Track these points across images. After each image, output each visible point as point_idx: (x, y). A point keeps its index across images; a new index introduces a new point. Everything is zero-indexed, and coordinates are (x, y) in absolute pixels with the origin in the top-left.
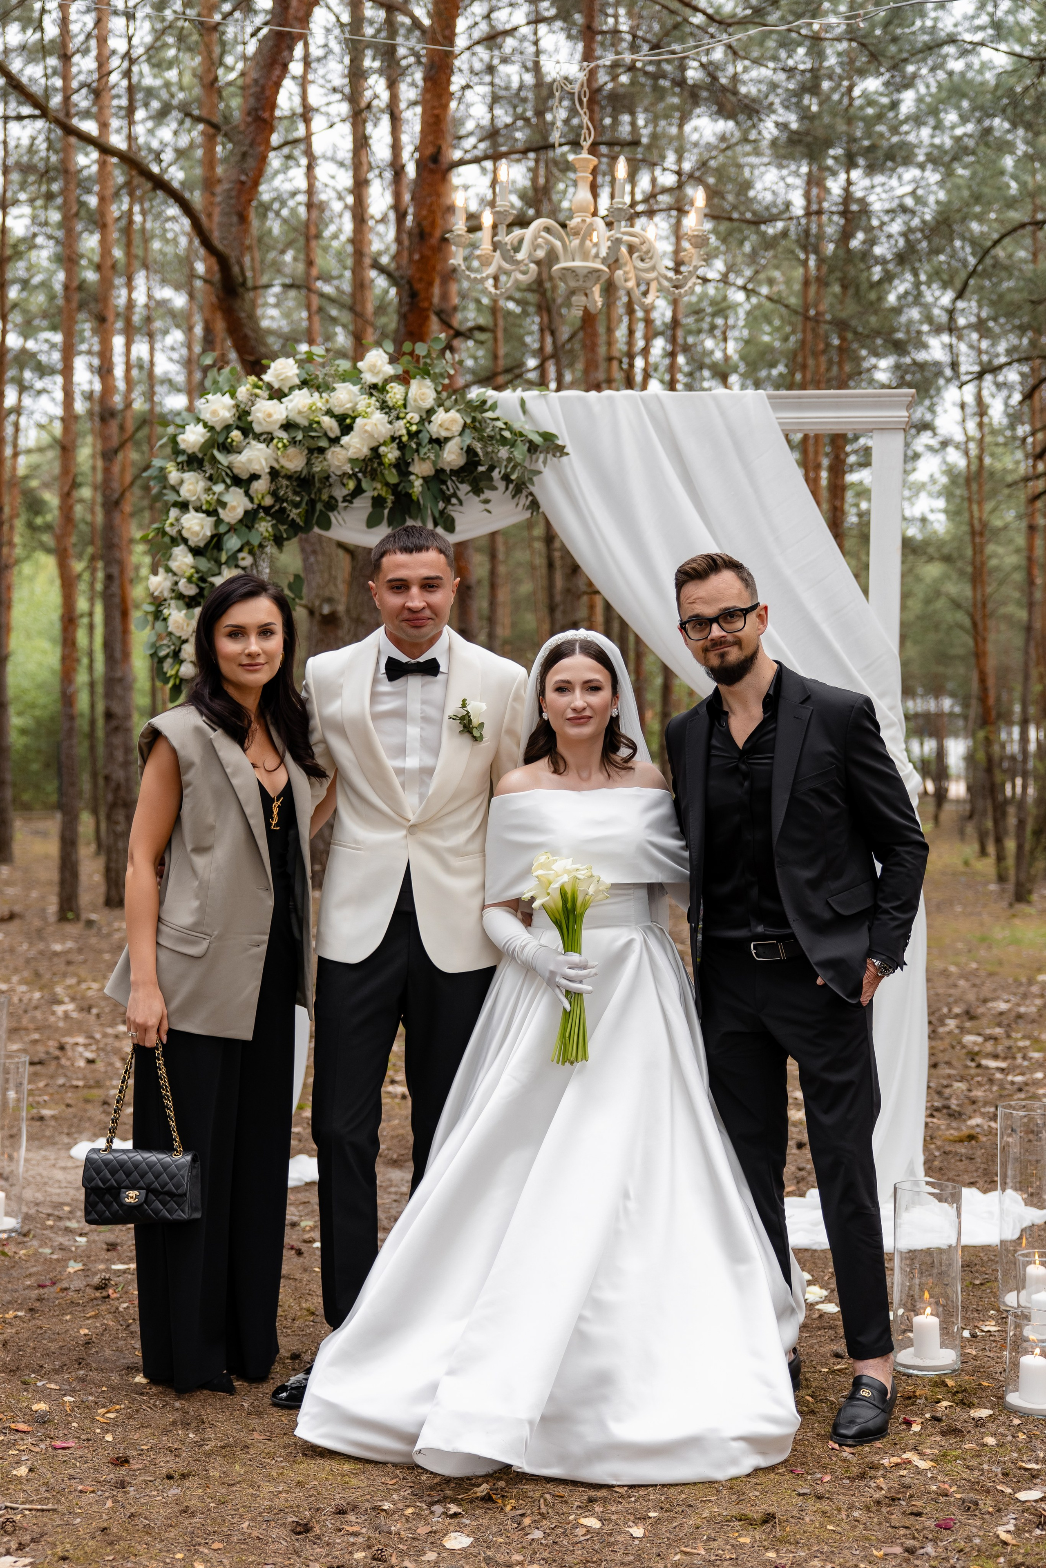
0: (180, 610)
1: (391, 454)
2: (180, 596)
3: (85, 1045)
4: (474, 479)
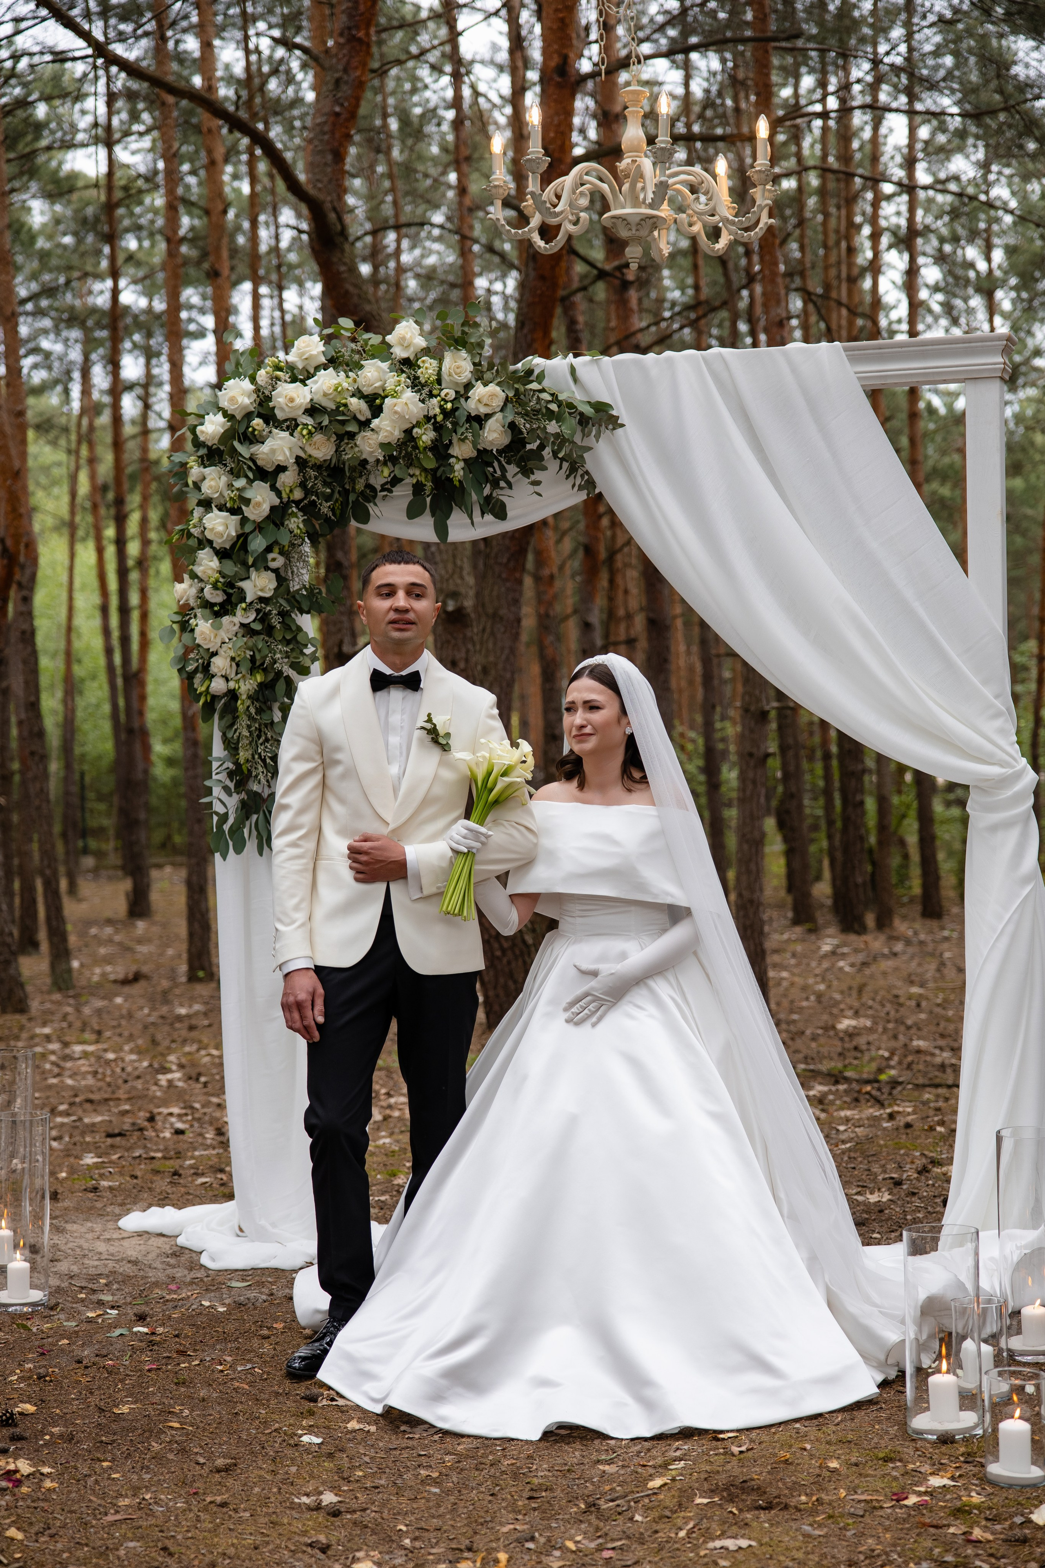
0: (206, 621)
1: (426, 436)
2: (207, 605)
3: (180, 1116)
4: (522, 459)
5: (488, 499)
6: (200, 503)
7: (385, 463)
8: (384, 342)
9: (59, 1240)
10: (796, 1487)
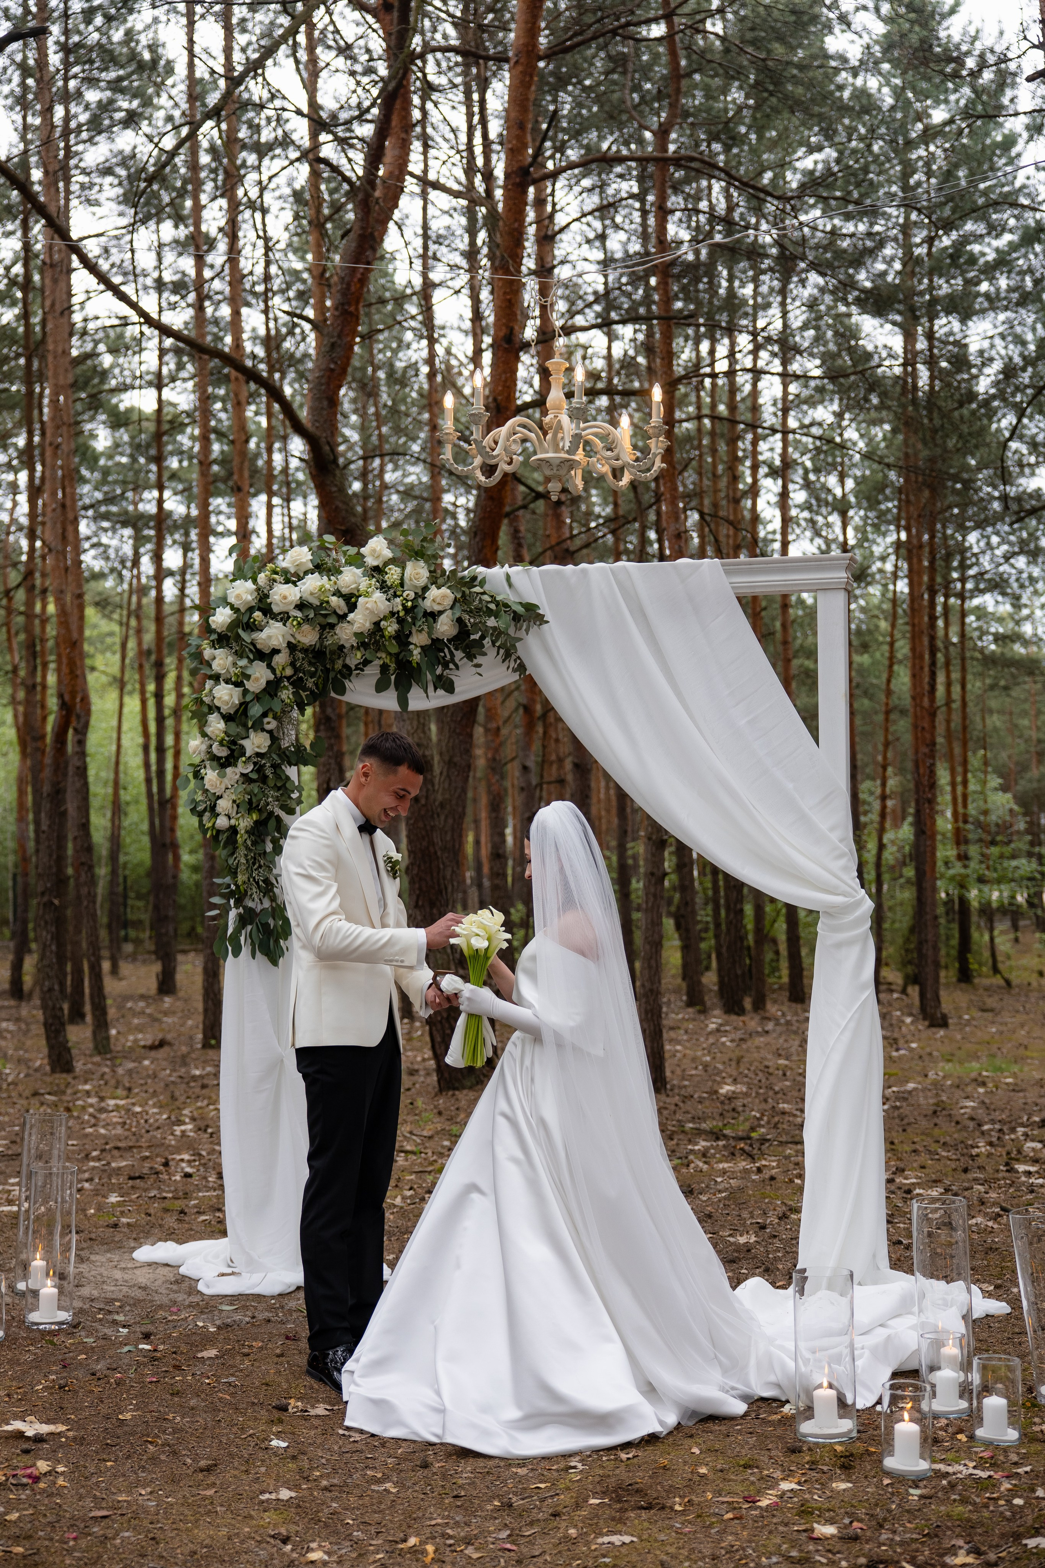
0: (214, 771)
1: (391, 628)
2: (214, 758)
3: (189, 1161)
4: (467, 646)
5: (440, 677)
6: (210, 677)
7: (358, 648)
8: (358, 553)
9: (84, 1268)
10: (672, 1491)
